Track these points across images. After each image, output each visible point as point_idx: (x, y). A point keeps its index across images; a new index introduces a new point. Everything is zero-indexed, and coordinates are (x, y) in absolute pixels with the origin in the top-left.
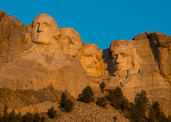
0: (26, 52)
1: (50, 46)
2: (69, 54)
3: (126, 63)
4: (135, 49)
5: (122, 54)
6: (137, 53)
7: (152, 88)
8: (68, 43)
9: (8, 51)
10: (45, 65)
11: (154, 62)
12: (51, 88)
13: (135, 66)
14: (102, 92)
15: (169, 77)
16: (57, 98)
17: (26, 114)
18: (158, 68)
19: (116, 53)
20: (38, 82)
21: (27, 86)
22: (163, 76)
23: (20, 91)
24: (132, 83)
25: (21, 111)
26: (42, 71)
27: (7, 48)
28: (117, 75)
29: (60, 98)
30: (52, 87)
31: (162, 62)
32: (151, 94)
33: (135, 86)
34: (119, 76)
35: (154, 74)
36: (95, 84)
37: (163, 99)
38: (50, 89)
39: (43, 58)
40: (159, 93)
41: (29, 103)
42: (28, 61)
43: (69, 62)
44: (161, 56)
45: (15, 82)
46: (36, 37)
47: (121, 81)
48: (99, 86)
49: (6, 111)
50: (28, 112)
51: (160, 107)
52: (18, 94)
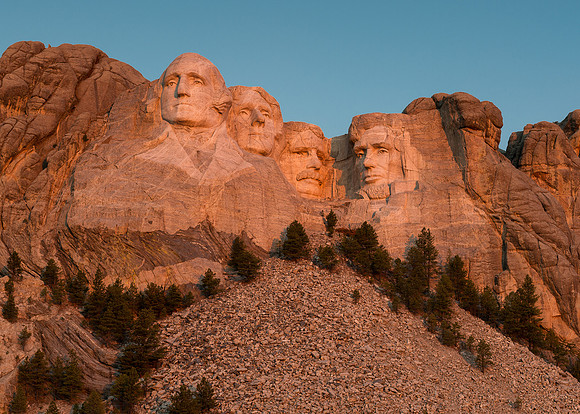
0: (149, 143)
1: (205, 129)
2: (253, 147)
3: (386, 166)
4: (407, 133)
5: (377, 146)
6: (412, 143)
7: (447, 226)
8: (249, 121)
9: (107, 141)
10: (193, 173)
11: (452, 165)
12: (208, 227)
13: (408, 174)
14: (330, 236)
15: (487, 198)
16: (221, 250)
17: (148, 287)
18: (461, 177)
19: (363, 143)
20: (177, 212)
21: (151, 222)
22: (474, 196)
23: (133, 233)
24: (399, 213)
25: (136, 281)
26: (187, 187)
27: (107, 135)
28: (365, 196)
29: (228, 251)
30: (210, 224)
31: (471, 163)
32: (445, 239)
33: (406, 220)
34: (370, 198)
35: (450, 192)
36: (314, 217)
37: (473, 250)
38: (204, 228)
39: (187, 158)
40: (462, 235)
41: (155, 262)
42: (153, 165)
43: (250, 165)
44: (469, 149)
45: (122, 213)
46: (172, 108)
47: (375, 208)
48: (321, 222)
49: (99, 283)
50: (152, 284)
51: (466, 268)
52: (130, 242)
